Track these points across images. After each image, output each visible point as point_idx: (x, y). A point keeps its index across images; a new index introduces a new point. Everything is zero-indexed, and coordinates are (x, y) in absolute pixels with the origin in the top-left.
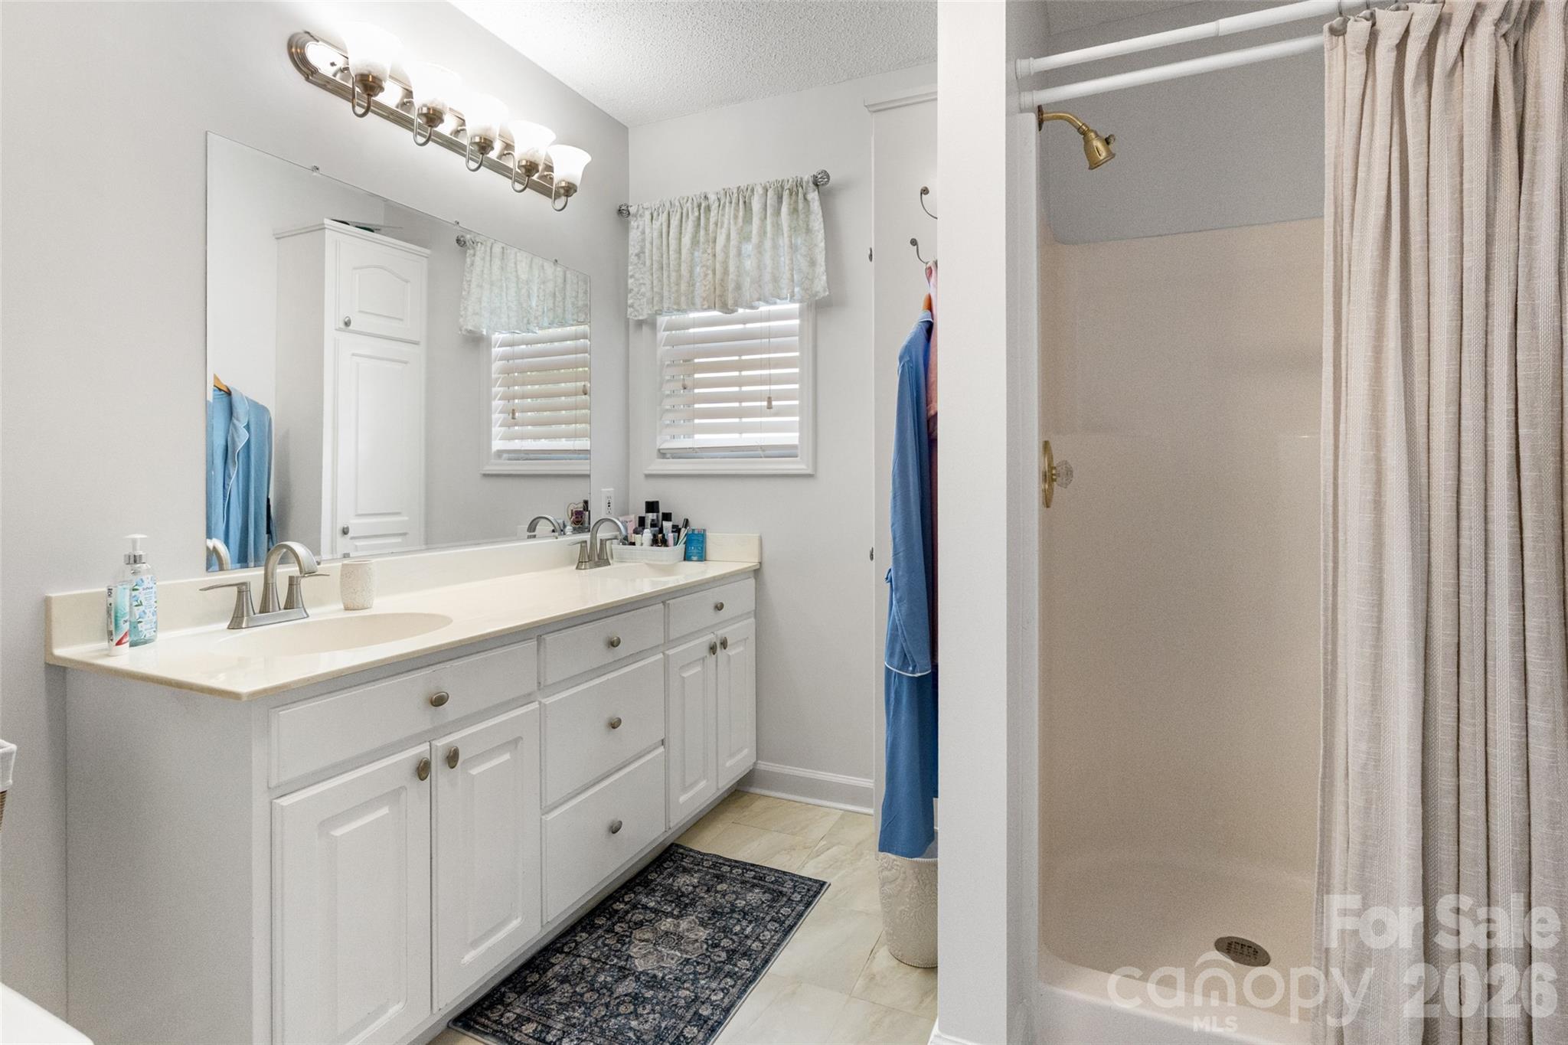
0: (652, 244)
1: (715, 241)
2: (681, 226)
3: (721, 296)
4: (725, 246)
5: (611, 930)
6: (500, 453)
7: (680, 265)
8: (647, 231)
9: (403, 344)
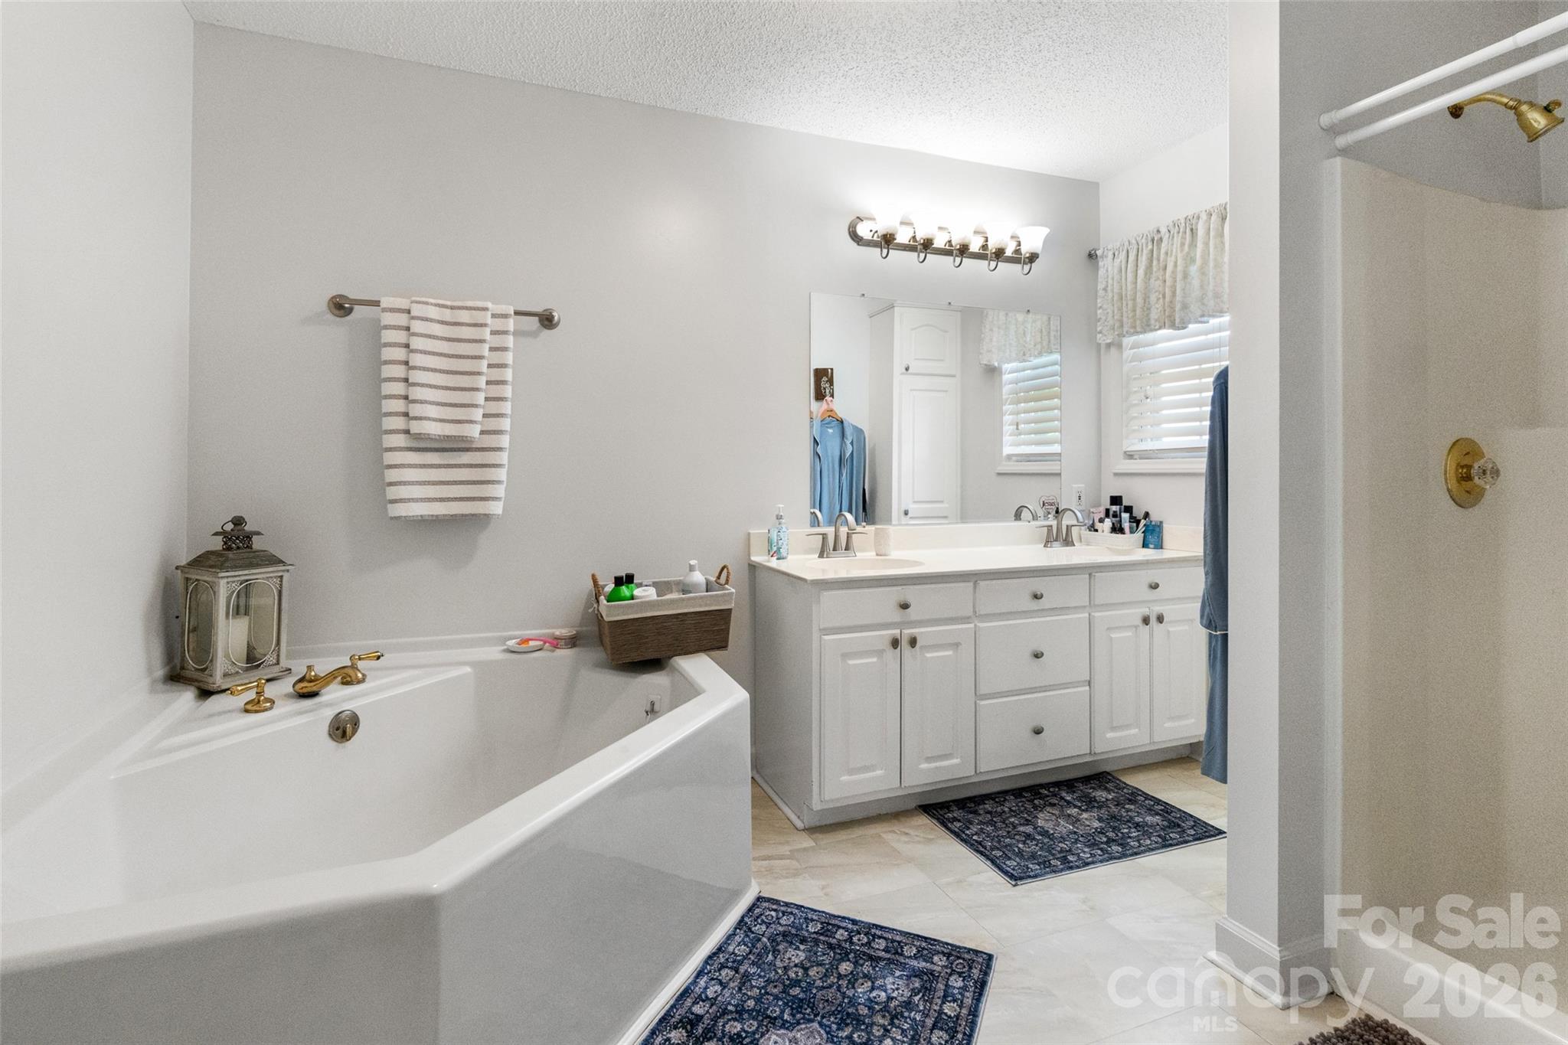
0: (1113, 279)
1: (1165, 268)
2: (1137, 260)
3: (1170, 316)
4: (1173, 272)
5: (1032, 801)
6: (1009, 457)
7: (1135, 293)
8: (1109, 270)
9: (943, 378)
